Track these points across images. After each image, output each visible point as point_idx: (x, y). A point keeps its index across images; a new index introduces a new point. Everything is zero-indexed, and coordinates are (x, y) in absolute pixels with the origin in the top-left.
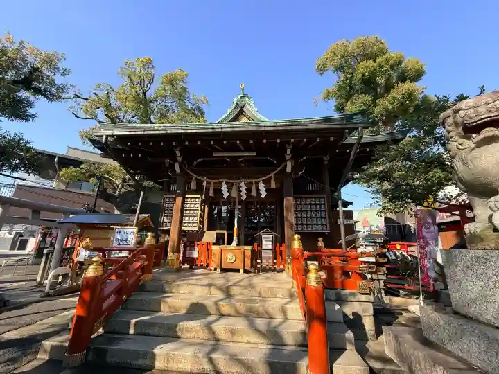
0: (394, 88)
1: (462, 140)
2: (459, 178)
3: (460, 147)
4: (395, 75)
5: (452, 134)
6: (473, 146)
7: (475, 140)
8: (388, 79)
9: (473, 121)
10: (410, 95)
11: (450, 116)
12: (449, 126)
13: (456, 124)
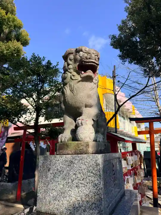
0: (11, 41)
1: (75, 73)
2: (65, 100)
3: (73, 77)
4: (14, 34)
5: (71, 66)
6: (80, 79)
7: (82, 76)
8: (10, 32)
9: (87, 61)
10: (18, 51)
11: (73, 53)
12: (71, 60)
13: (75, 60)
